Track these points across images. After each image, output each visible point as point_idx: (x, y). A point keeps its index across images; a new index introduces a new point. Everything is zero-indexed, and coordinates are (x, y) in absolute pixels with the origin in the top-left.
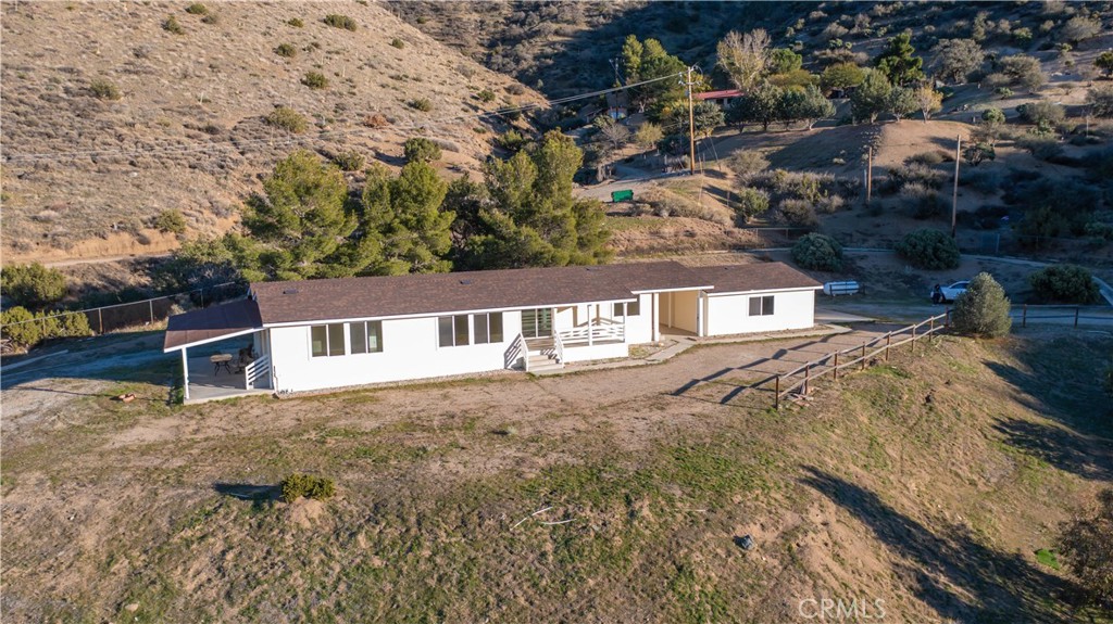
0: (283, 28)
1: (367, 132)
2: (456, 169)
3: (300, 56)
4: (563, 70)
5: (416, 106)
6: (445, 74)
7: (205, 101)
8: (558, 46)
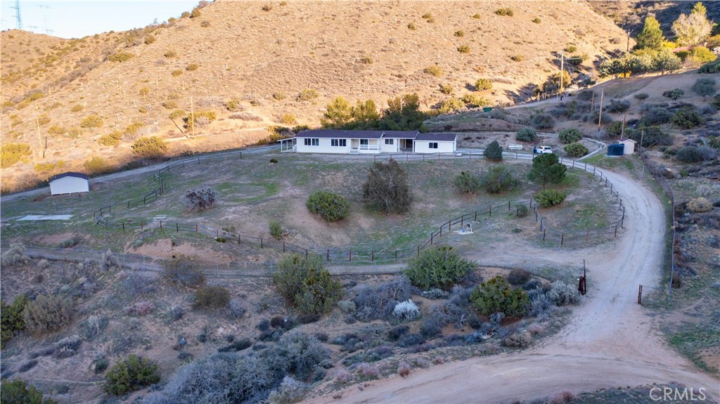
0: (468, 20)
1: (472, 74)
3: (467, 35)
5: (515, 59)
7: (406, 63)
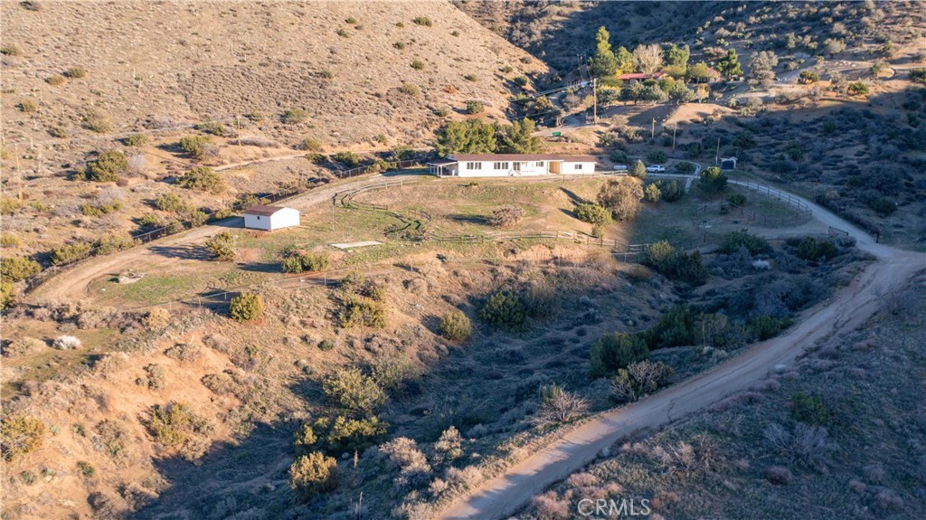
0: (395, 29)
1: (446, 95)
2: (491, 117)
3: (407, 48)
4: (561, 43)
5: (469, 78)
6: (483, 53)
7: (370, 79)
8: (559, 25)
